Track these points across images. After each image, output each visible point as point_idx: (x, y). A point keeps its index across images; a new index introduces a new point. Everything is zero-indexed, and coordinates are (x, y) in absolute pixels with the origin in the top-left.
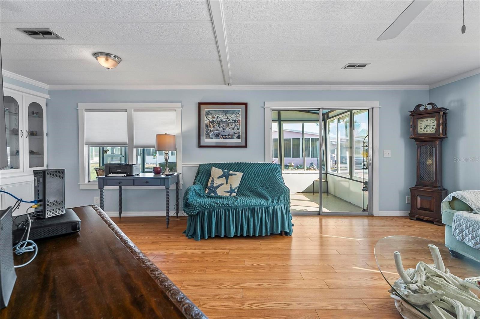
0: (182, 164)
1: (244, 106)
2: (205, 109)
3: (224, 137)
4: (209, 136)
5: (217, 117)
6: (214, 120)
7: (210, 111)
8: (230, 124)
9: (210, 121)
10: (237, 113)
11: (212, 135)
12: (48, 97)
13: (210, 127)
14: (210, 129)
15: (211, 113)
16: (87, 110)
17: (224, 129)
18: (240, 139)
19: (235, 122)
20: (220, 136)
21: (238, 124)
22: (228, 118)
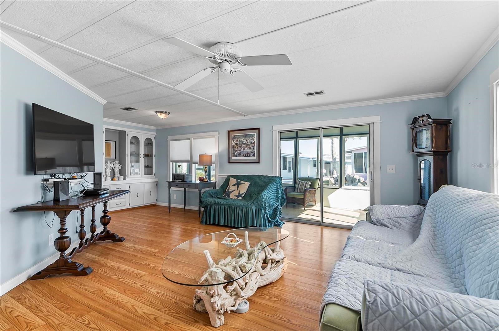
0: (219, 175)
1: (257, 130)
2: (232, 135)
3: (245, 155)
4: (235, 155)
5: (240, 140)
6: (238, 142)
7: (236, 136)
8: (248, 145)
9: (235, 144)
10: (252, 136)
11: (236, 154)
12: (155, 133)
13: (235, 148)
14: (235, 149)
15: (236, 138)
16: (172, 140)
17: (244, 149)
18: (255, 156)
19: (252, 143)
20: (242, 154)
21: (254, 145)
22: (247, 141)
